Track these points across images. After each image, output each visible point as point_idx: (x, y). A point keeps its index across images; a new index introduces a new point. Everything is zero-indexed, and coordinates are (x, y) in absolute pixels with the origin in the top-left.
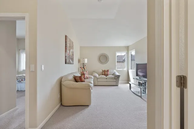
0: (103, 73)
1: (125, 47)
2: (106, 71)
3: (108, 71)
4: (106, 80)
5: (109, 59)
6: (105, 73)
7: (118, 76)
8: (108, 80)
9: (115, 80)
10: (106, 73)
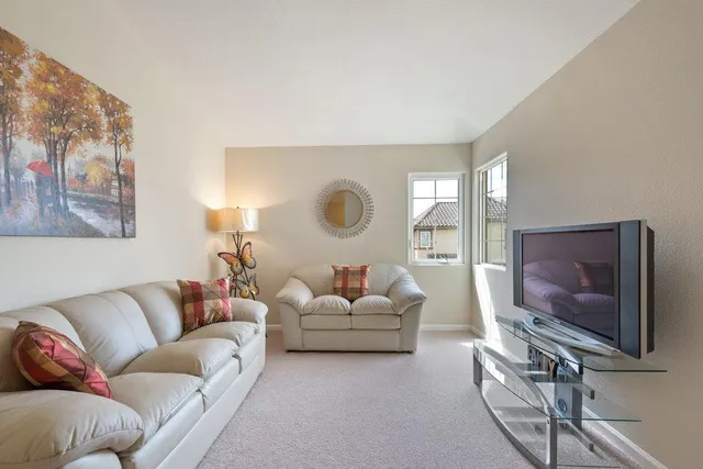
0: (339, 284)
1: (458, 146)
2: (354, 273)
3: (363, 271)
4: (346, 322)
5: (371, 209)
6: (347, 283)
7: (416, 302)
8: (357, 322)
9: (396, 323)
10: (353, 284)
